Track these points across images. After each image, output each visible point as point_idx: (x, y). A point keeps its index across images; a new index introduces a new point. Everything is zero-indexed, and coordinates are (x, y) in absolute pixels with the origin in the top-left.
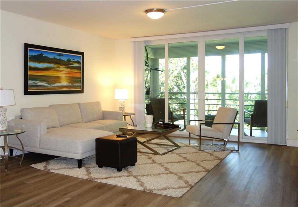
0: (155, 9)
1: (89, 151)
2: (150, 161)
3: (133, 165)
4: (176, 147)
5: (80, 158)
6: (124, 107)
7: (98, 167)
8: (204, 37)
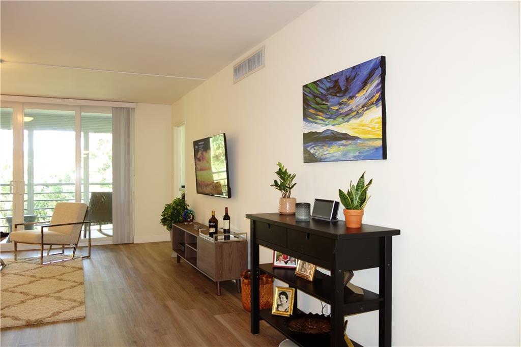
8: (23, 103)
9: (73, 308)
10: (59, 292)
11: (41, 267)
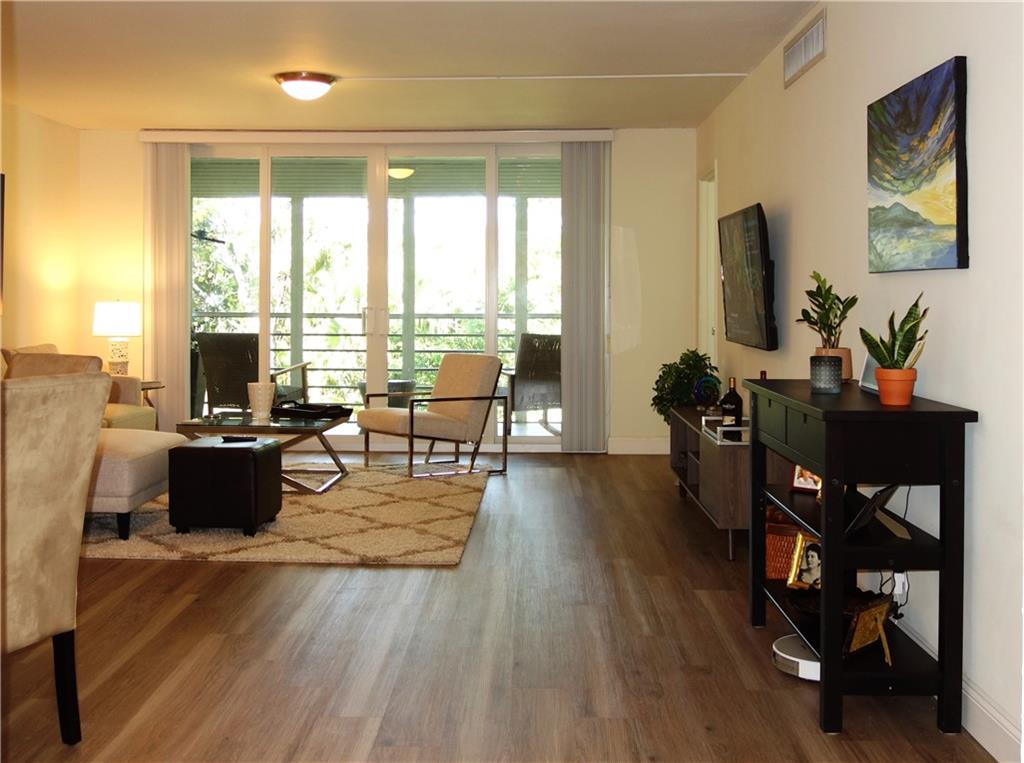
0: (304, 75)
1: (146, 489)
2: (301, 509)
3: (272, 519)
4: (339, 475)
5: (124, 510)
6: (127, 362)
7: (177, 532)
8: (386, 146)
9: (442, 548)
10: (426, 522)
11: (407, 482)
